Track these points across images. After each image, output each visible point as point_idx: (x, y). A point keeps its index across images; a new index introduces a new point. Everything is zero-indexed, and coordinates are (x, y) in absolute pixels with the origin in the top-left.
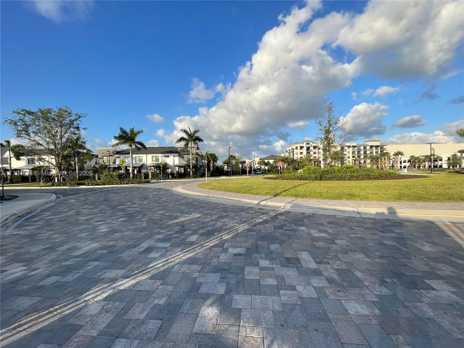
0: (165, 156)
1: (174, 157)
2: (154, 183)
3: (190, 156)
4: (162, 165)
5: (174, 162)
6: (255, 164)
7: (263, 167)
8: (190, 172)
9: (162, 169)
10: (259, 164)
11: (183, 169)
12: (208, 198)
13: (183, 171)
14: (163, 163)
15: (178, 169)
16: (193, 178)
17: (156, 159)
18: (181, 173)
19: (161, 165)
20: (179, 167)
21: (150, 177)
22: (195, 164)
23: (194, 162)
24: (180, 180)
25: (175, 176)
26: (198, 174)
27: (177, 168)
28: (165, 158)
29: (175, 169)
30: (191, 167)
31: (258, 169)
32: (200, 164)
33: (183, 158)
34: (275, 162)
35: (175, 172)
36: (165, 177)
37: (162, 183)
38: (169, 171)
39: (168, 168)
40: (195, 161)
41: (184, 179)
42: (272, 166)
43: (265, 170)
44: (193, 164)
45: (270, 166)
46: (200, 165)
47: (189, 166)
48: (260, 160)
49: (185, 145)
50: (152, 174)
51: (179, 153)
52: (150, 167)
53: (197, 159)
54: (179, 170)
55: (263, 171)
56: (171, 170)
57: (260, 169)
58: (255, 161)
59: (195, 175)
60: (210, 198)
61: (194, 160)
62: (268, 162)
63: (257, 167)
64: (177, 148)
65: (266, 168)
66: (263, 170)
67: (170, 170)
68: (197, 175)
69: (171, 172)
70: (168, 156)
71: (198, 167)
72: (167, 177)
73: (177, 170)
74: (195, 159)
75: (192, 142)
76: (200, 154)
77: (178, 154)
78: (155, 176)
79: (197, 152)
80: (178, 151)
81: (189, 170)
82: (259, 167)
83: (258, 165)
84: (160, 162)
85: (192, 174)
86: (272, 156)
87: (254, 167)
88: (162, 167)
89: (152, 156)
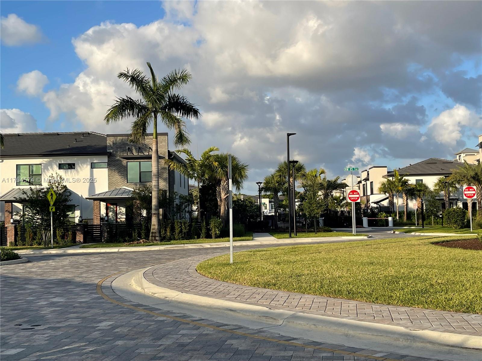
0: (61, 166)
1: (92, 168)
2: (29, 259)
3: (153, 166)
4: (55, 197)
5: (92, 187)
6: (369, 193)
7: (399, 202)
8: (149, 219)
9: (52, 209)
10: (385, 192)
11: (123, 210)
12: (270, 321)
13: (122, 218)
14: (55, 189)
15: (107, 208)
16: (161, 240)
17: (31, 175)
18: (118, 225)
19: (49, 197)
20: (111, 202)
21: (10, 237)
22: (165, 191)
23: (163, 185)
24: (115, 250)
25: (96, 233)
26: (176, 227)
27: (103, 205)
28: (62, 172)
29: (96, 211)
30: (154, 202)
31: (382, 209)
32: (181, 191)
33: (123, 171)
34: (442, 185)
35: (97, 222)
36: (63, 237)
37: (57, 259)
38: (76, 216)
39: (72, 208)
40: (165, 180)
41: (129, 246)
42: (433, 197)
43: (410, 214)
44: (159, 190)
45: (426, 200)
46: (181, 197)
47: (146, 201)
48: (389, 176)
49: (134, 127)
50: (15, 227)
51: (110, 155)
52: (11, 202)
53: (171, 174)
54: (110, 214)
55: (400, 217)
56: (81, 213)
57: (389, 210)
58: (368, 183)
59: (168, 230)
60: (281, 322)
61: (161, 178)
62: (420, 183)
63: (376, 203)
64: (103, 138)
65: (414, 205)
66: (401, 214)
67: (77, 213)
68: (173, 230)
69: (80, 221)
70: (71, 166)
71: (177, 202)
72: (70, 238)
73: (103, 211)
74: (166, 175)
75: (159, 115)
76: (184, 156)
77: (105, 159)
78: (27, 235)
79: (171, 150)
80: (105, 147)
81: (144, 213)
82: (385, 203)
83: (383, 196)
84: (45, 185)
85: (156, 227)
86: (432, 162)
87: (368, 201)
88: (52, 203)
89: (18, 166)
